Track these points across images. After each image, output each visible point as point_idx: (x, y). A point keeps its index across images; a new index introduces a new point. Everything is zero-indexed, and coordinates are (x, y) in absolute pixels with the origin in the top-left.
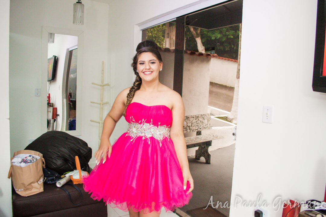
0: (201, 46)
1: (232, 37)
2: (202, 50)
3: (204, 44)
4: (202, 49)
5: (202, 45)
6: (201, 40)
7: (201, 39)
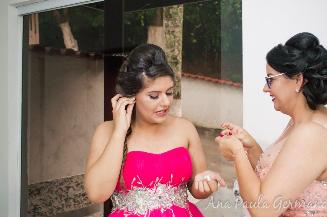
0: (71, 40)
1: (129, 23)
2: (74, 47)
3: (75, 35)
4: (73, 44)
5: (72, 37)
6: (70, 28)
7: (71, 25)
